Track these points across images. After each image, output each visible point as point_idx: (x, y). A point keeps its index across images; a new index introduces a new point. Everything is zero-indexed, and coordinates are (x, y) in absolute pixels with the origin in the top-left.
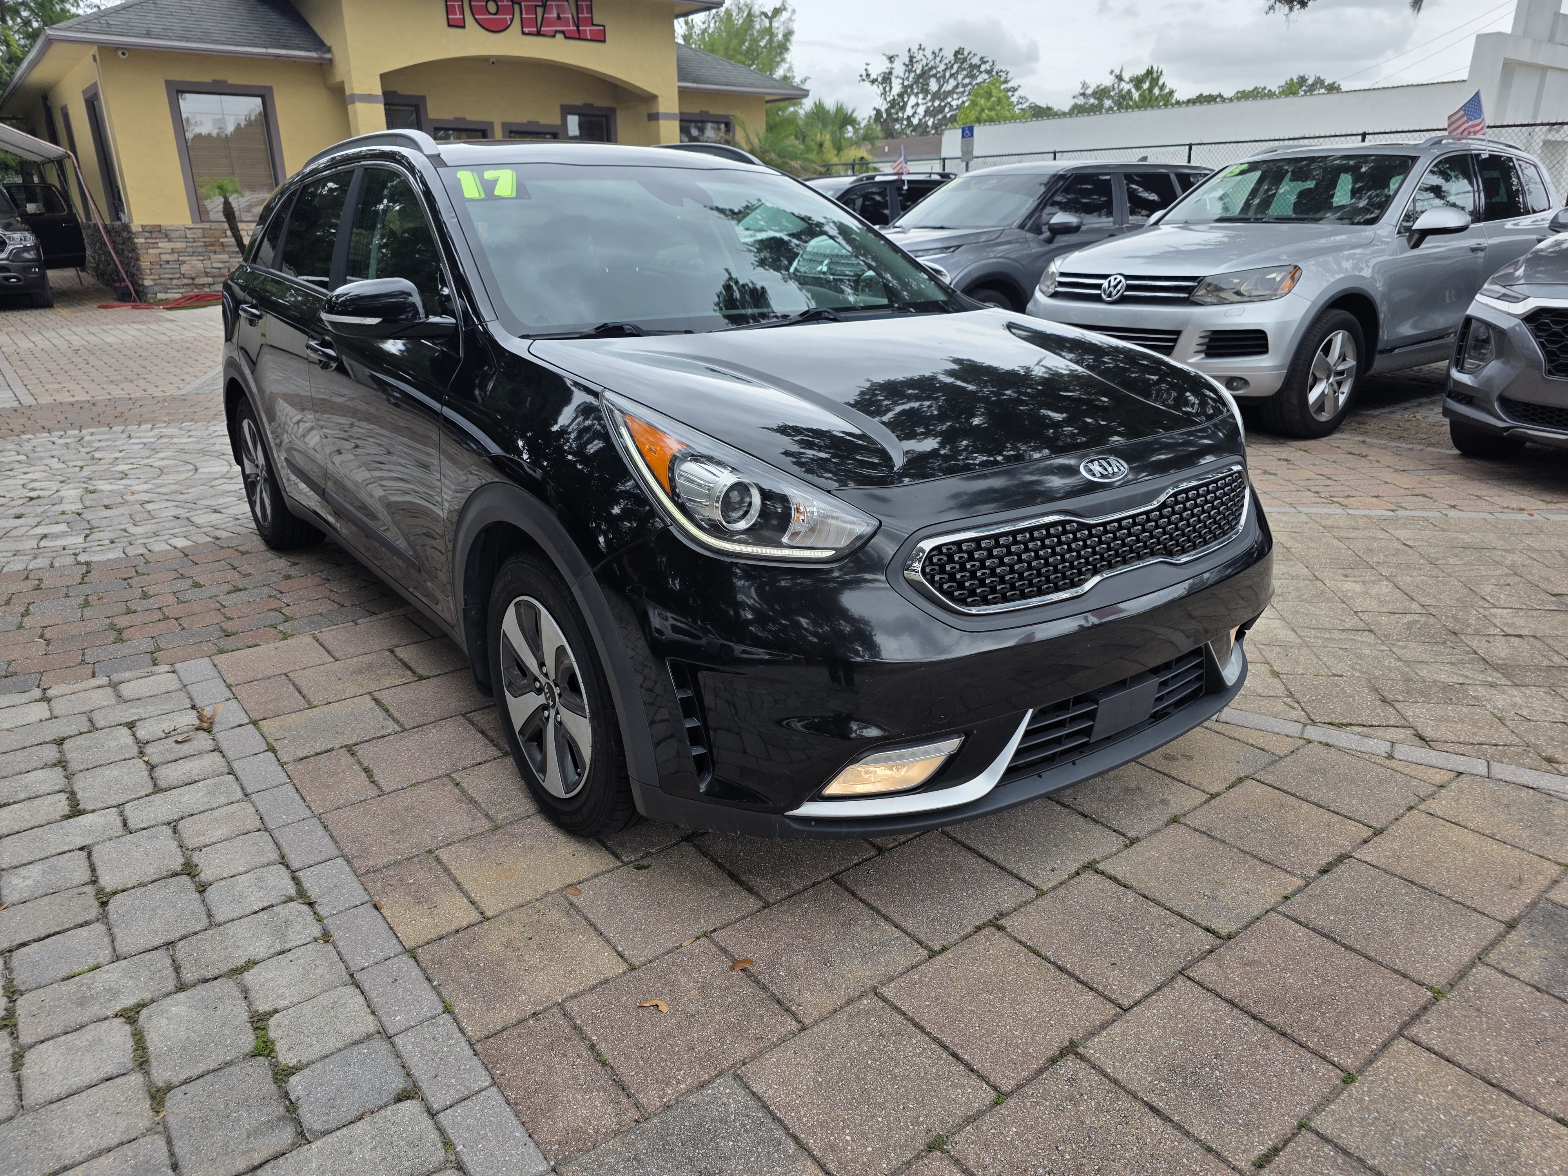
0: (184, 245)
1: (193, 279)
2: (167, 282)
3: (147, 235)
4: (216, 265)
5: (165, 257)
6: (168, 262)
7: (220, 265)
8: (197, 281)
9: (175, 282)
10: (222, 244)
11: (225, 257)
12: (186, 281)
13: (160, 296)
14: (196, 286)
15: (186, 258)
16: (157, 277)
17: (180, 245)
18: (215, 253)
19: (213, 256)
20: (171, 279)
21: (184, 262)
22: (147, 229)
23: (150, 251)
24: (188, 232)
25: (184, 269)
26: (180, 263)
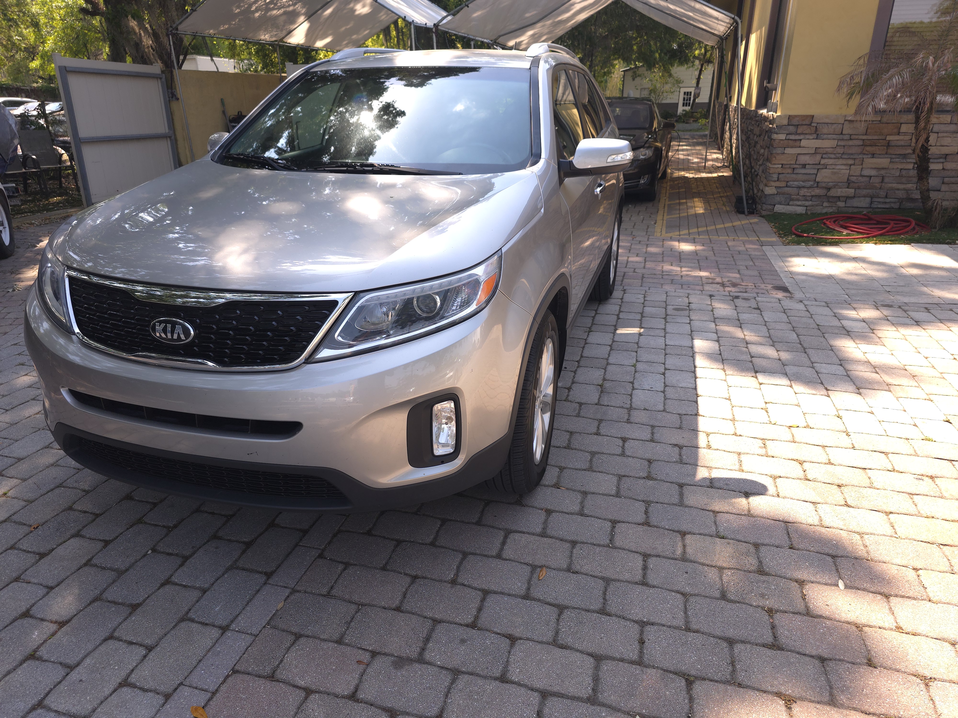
0: (834, 143)
1: (829, 189)
2: (795, 191)
3: (792, 129)
4: (866, 172)
5: (803, 159)
6: (804, 166)
7: (873, 173)
8: (833, 193)
9: (803, 192)
10: (888, 145)
11: (884, 162)
12: (817, 191)
13: (779, 208)
14: (828, 198)
15: (830, 161)
16: (783, 184)
17: (827, 144)
18: (873, 155)
19: (870, 162)
20: (799, 187)
21: (825, 167)
22: (795, 122)
23: (788, 151)
24: (846, 125)
25: (824, 176)
26: (819, 167)
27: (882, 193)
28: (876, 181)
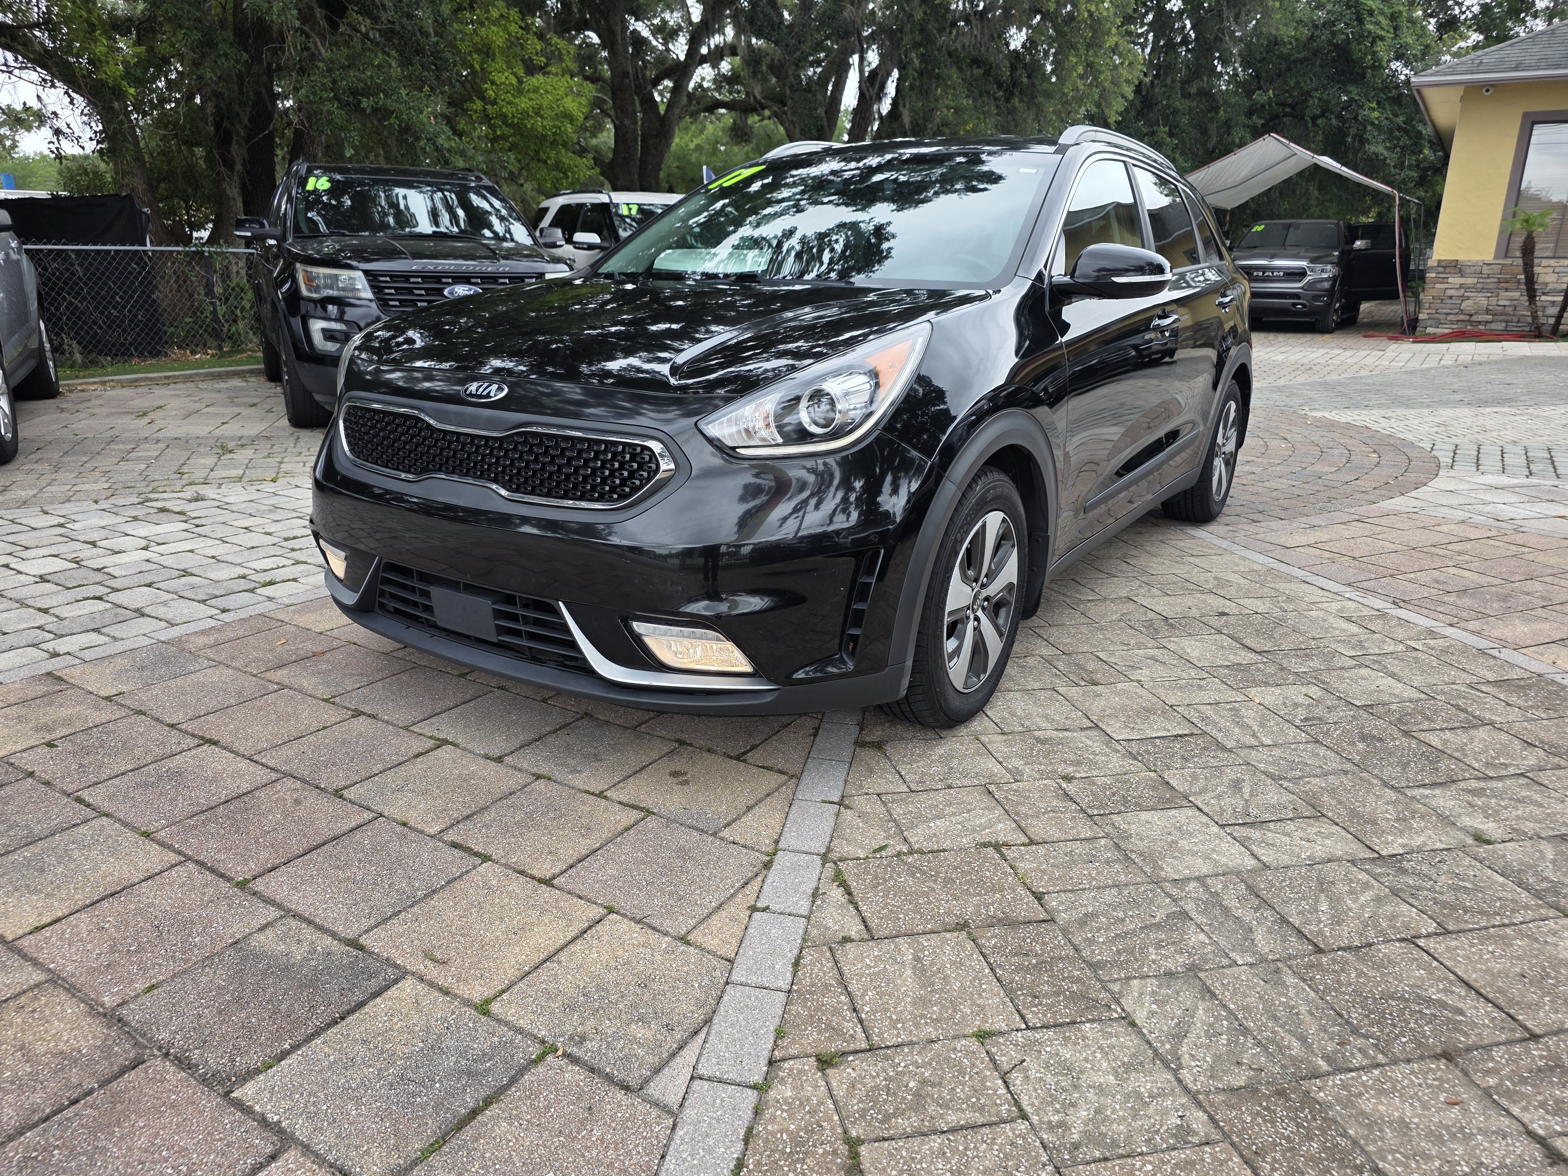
0: (1475, 281)
1: (1471, 315)
2: (1442, 317)
3: (1441, 269)
4: (1501, 303)
5: (1450, 293)
6: (1451, 297)
7: (1507, 303)
8: (1474, 318)
9: (1450, 317)
10: (1518, 281)
12: (1462, 317)
13: (1430, 330)
14: (1472, 322)
15: (1472, 294)
16: (1434, 311)
17: (1470, 281)
18: (1507, 290)
19: (1503, 294)
20: (1448, 314)
21: (1468, 298)
22: (1443, 264)
23: (1438, 286)
24: (1485, 267)
25: (1466, 305)
26: (1463, 298)
27: (1515, 319)
28: (1510, 310)
